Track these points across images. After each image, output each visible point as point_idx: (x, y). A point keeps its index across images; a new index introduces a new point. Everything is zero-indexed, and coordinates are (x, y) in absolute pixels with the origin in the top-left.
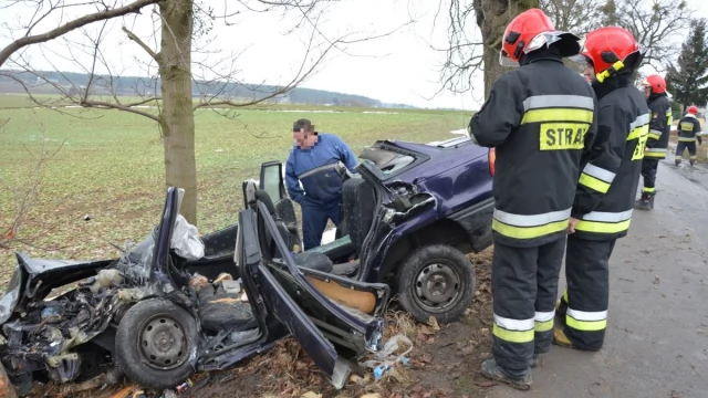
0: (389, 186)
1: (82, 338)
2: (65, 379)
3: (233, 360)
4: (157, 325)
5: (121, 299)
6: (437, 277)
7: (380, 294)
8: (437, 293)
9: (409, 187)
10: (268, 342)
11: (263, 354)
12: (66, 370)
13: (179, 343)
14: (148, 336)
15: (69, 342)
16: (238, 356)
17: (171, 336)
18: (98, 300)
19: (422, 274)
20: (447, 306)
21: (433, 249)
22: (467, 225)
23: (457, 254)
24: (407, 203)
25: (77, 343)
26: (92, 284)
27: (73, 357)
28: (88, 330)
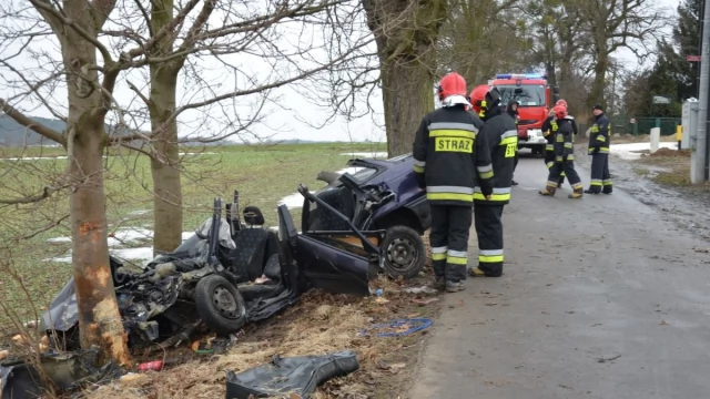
0: (364, 188)
1: (160, 309)
2: (152, 338)
3: (274, 311)
4: (220, 291)
5: (184, 280)
6: (400, 248)
7: (383, 236)
8: (401, 259)
9: (376, 187)
10: (297, 296)
11: (293, 306)
12: (152, 332)
13: (234, 304)
14: (217, 297)
15: (150, 313)
16: (277, 307)
17: (228, 299)
18: (164, 284)
19: (391, 246)
20: (408, 268)
21: (397, 228)
22: (416, 211)
23: (412, 231)
24: (376, 198)
25: (156, 313)
26: (152, 275)
27: (154, 323)
28: (163, 302)
